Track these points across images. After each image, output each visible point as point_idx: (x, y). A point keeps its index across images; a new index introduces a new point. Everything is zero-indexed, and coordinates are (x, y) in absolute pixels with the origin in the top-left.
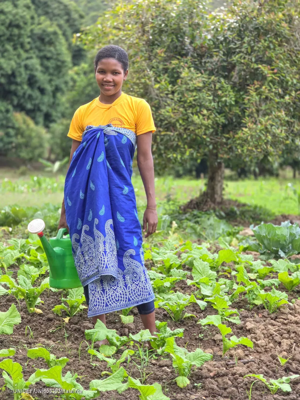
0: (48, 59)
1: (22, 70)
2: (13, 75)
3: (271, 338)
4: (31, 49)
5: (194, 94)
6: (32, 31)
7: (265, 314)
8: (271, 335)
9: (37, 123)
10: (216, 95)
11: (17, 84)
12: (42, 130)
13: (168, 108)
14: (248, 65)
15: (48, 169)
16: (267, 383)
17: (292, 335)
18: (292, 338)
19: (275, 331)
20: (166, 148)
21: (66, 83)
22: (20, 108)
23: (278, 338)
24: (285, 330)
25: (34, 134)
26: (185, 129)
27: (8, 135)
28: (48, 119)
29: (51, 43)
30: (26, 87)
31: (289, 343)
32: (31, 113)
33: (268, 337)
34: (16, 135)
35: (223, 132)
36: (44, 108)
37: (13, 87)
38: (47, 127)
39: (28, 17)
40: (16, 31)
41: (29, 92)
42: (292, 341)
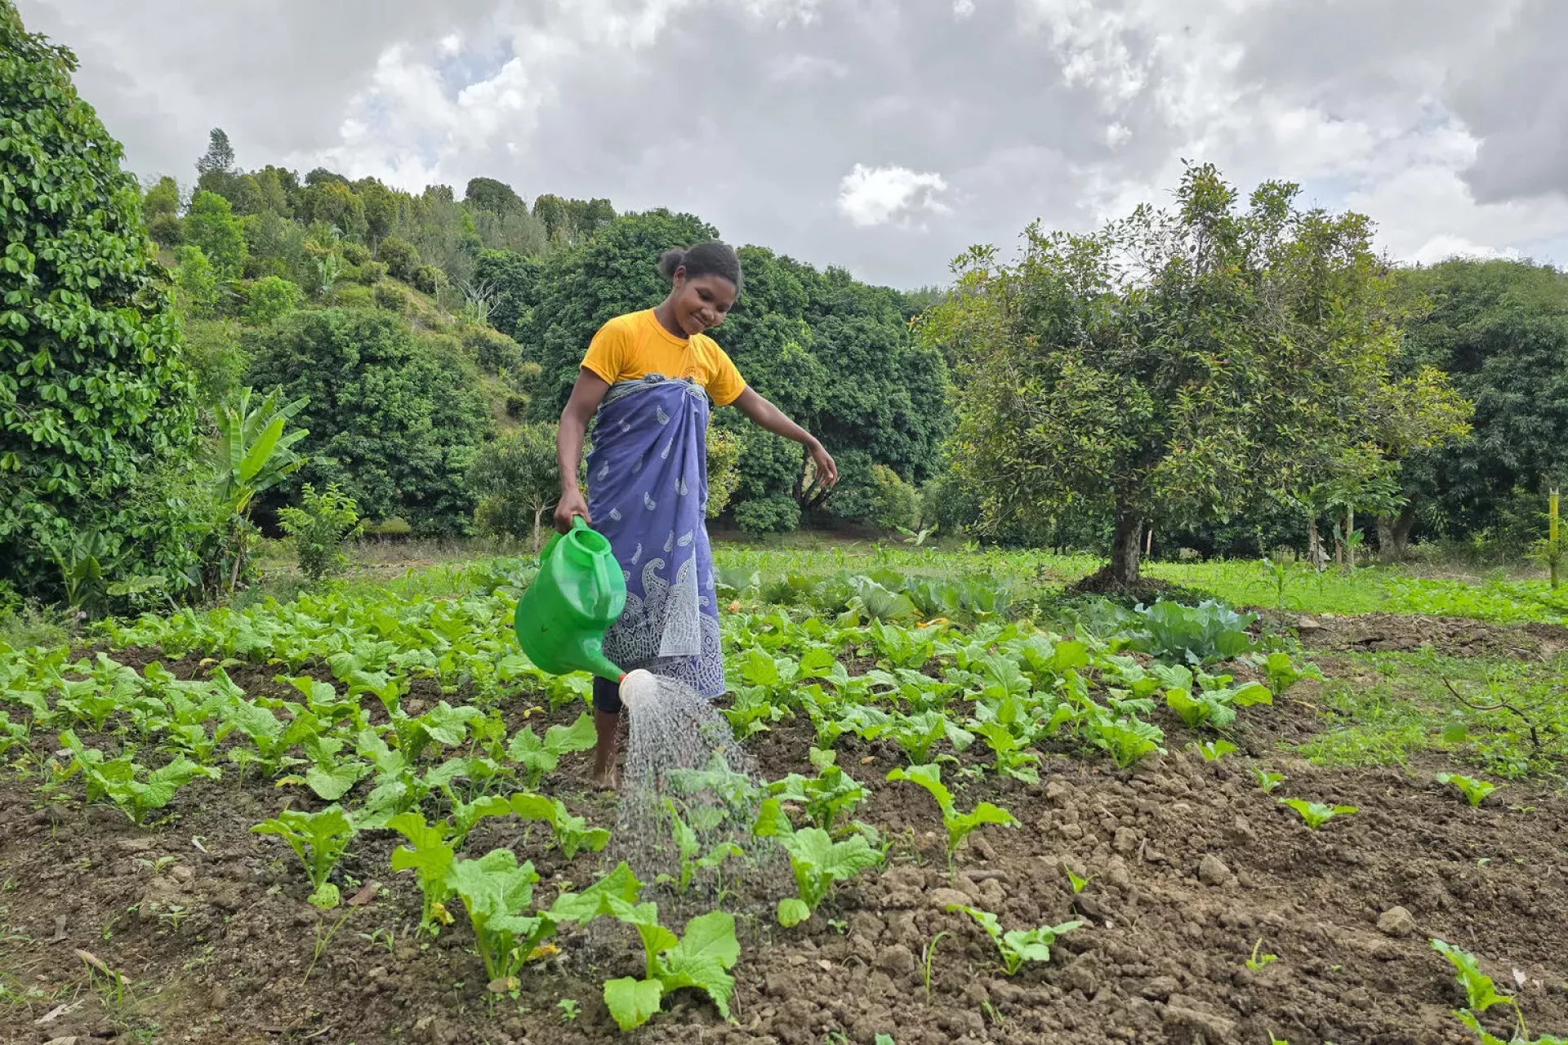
0: (922, 392)
1: (886, 408)
2: (874, 414)
3: (1094, 820)
4: (899, 378)
5: (1085, 403)
6: (901, 353)
7: (1106, 768)
8: (1096, 815)
9: (904, 480)
10: (1121, 405)
11: (878, 426)
12: (910, 489)
13: (1040, 427)
14: (1177, 355)
15: (910, 540)
16: (999, 942)
17: (1143, 819)
18: (1141, 826)
19: (1107, 807)
20: (1036, 492)
21: (947, 424)
22: (883, 459)
23: (1109, 823)
24: (1129, 806)
25: (898, 494)
26: (1067, 461)
27: (864, 495)
28: (920, 473)
29: (927, 370)
30: (890, 430)
31: (1133, 836)
32: (898, 466)
33: (1089, 818)
34: (875, 495)
35: (1135, 464)
36: (915, 459)
37: (873, 431)
38: (918, 485)
39: (897, 335)
40: (879, 354)
41: (896, 436)
42: (1141, 832)
